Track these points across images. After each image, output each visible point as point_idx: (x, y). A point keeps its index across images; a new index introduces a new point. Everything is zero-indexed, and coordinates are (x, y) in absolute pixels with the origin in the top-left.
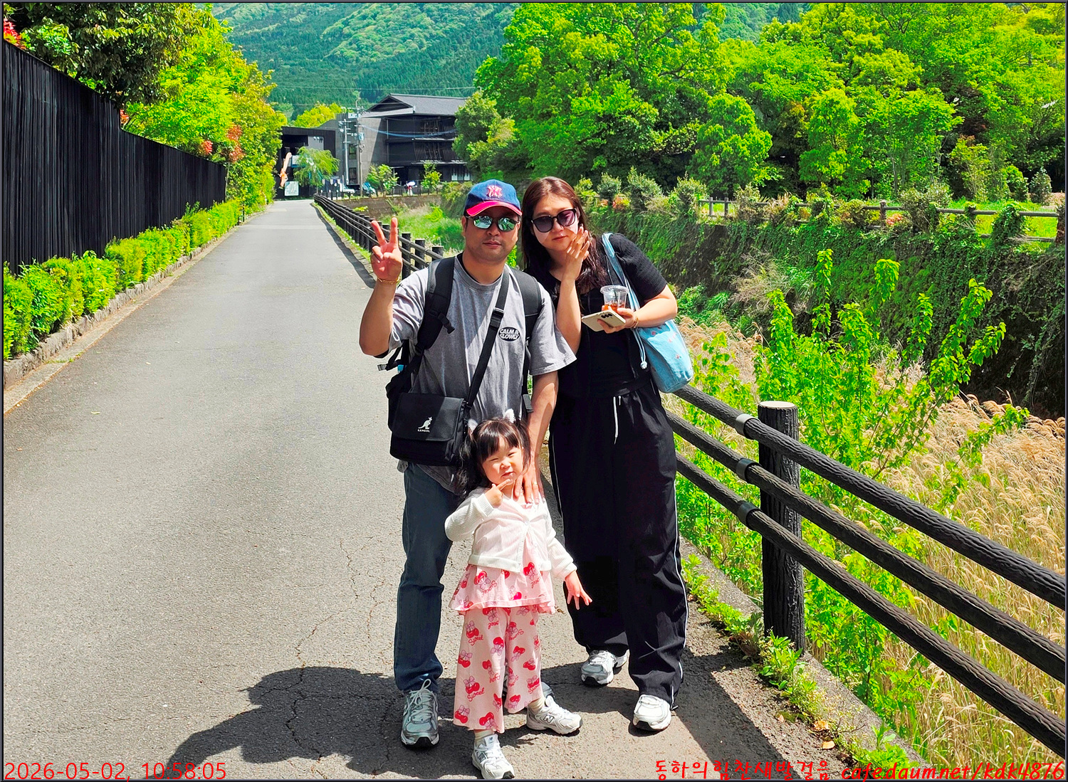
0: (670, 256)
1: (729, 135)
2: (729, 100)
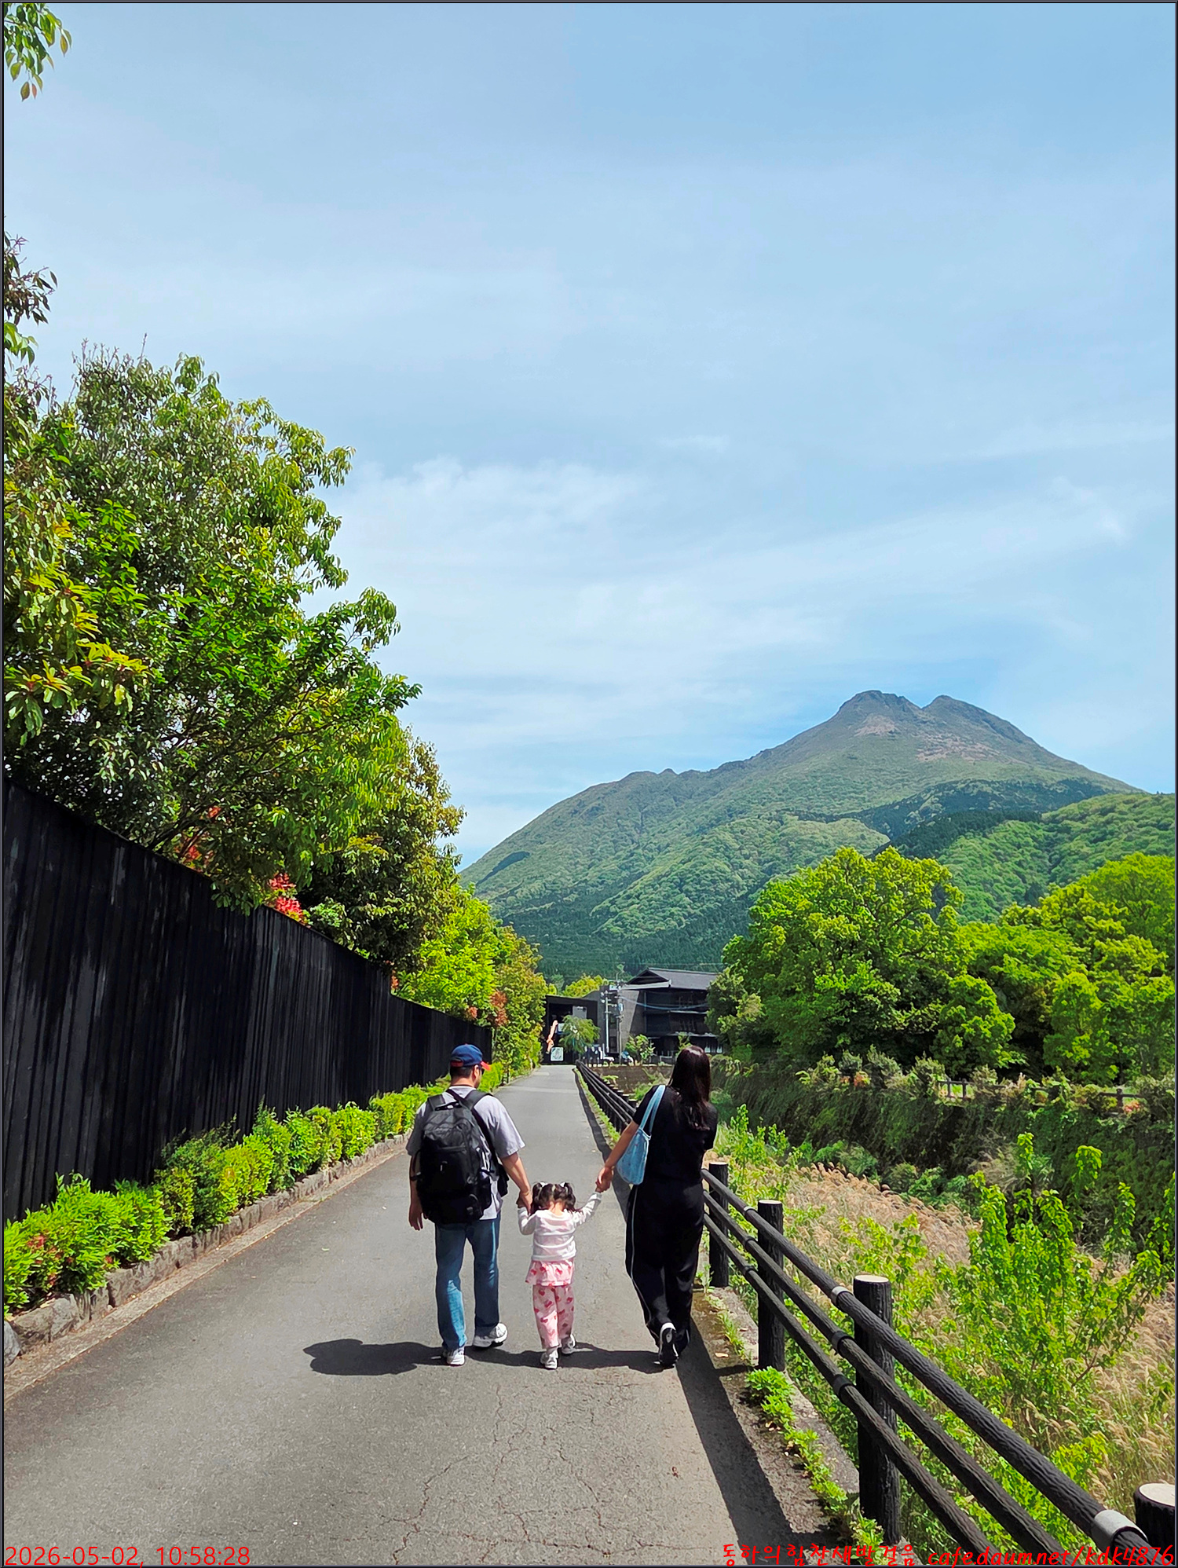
0: (910, 1136)
1: (971, 1018)
2: (971, 982)
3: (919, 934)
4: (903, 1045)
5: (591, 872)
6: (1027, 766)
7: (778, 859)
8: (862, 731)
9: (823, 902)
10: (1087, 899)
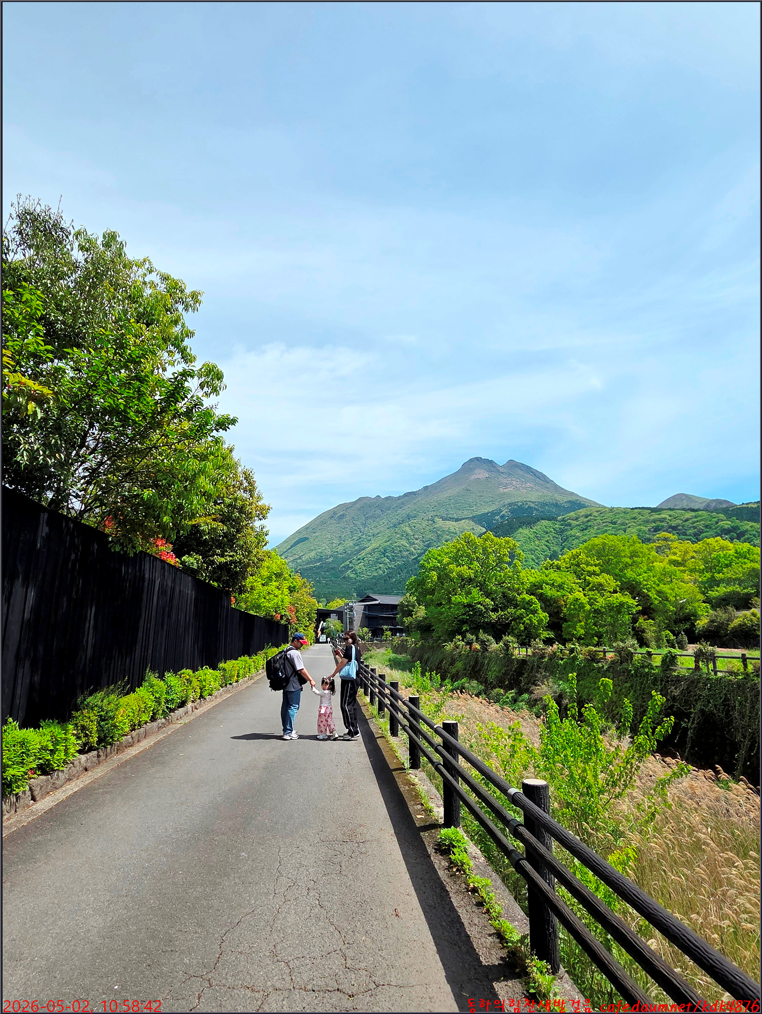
0: (500, 674)
1: (528, 615)
2: (528, 597)
3: (502, 574)
4: (495, 629)
5: (340, 547)
6: (551, 494)
7: (432, 540)
8: (473, 477)
9: (456, 559)
10: (583, 556)
